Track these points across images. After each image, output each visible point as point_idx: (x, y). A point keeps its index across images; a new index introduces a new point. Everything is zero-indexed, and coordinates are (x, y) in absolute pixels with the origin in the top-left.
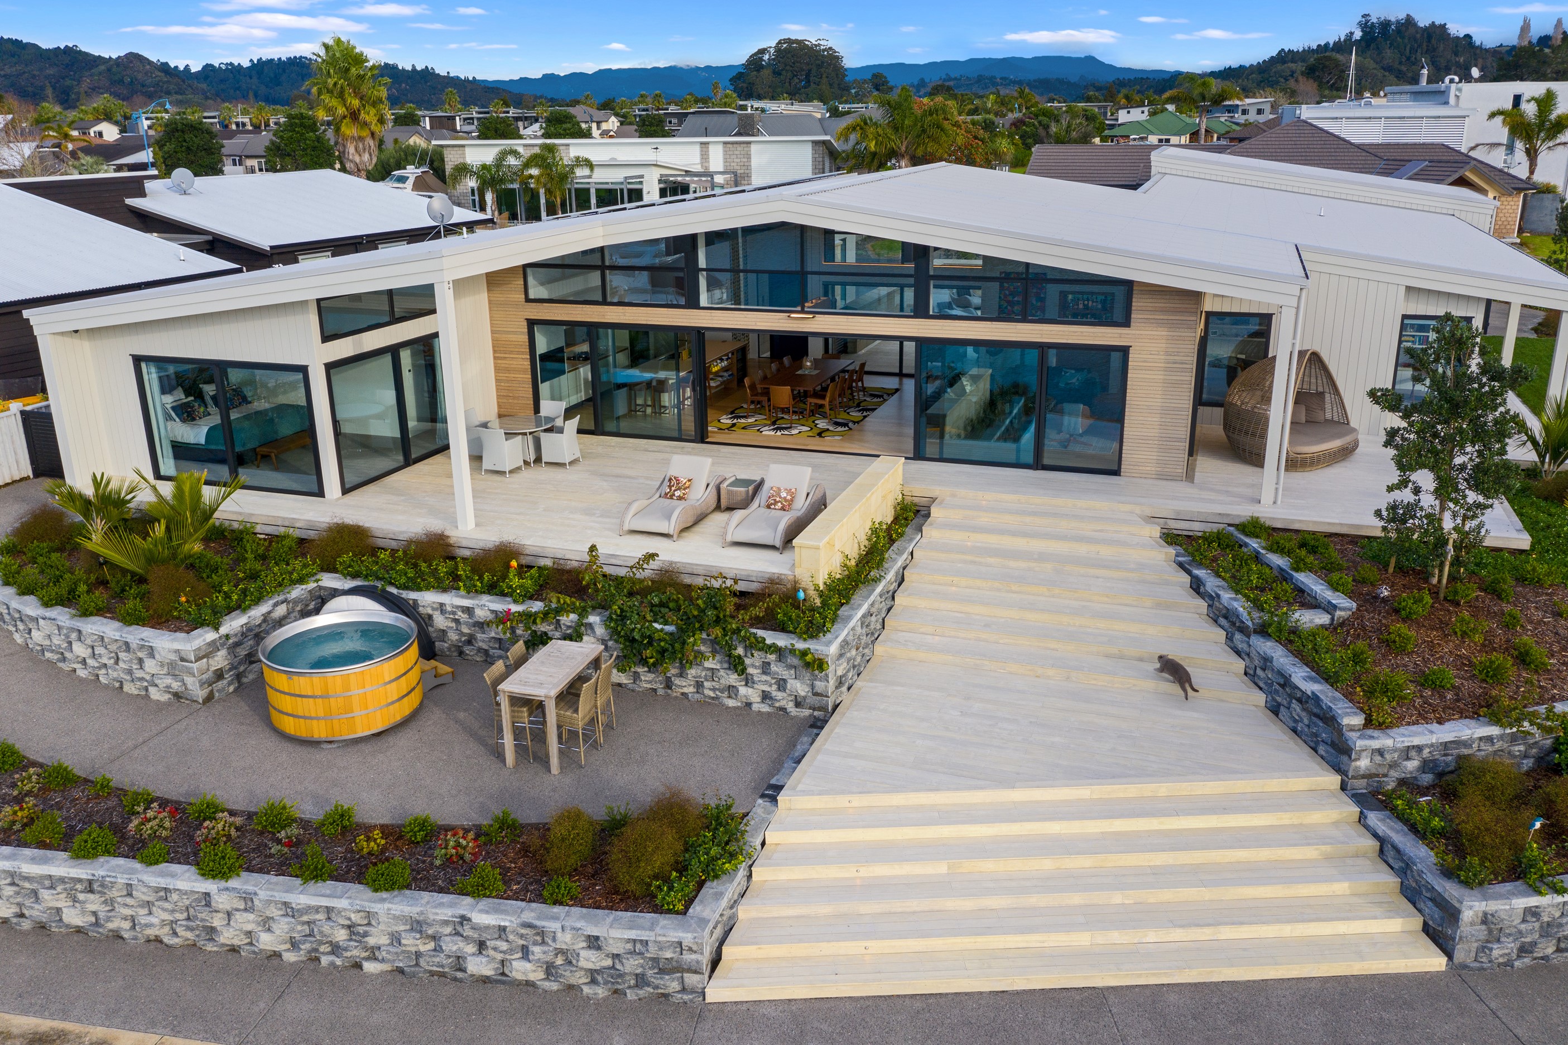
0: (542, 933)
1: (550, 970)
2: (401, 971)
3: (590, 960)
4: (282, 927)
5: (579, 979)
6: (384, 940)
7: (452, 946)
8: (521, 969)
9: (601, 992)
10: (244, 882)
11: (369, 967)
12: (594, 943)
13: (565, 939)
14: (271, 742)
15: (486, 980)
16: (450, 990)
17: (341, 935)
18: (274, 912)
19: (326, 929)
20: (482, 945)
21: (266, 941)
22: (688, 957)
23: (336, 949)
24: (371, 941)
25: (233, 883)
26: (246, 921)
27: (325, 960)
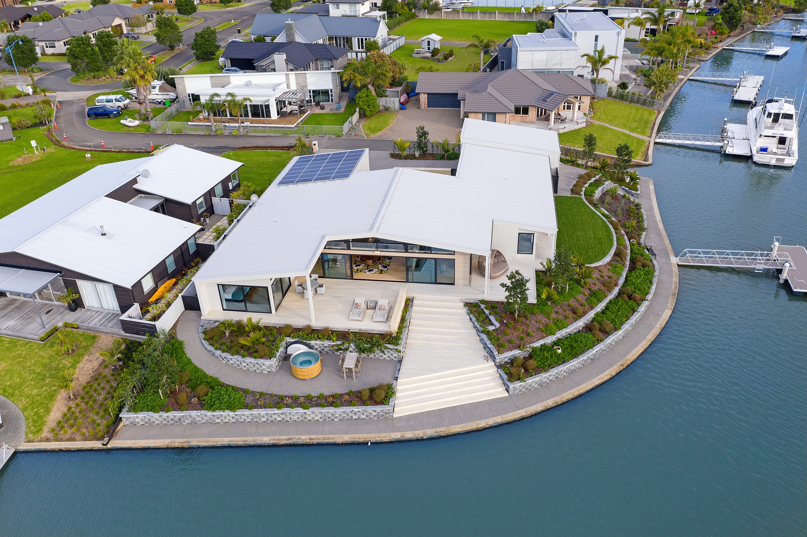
0: (366, 411)
1: (367, 416)
2: (341, 420)
3: (374, 414)
4: (320, 415)
5: (372, 417)
6: (338, 415)
7: (350, 415)
8: (362, 417)
9: (376, 418)
10: (312, 409)
11: (335, 420)
12: (375, 411)
13: (370, 411)
14: (296, 380)
15: (356, 419)
16: (351, 421)
17: (330, 416)
18: (318, 413)
19: (328, 415)
20: (355, 414)
21: (316, 418)
22: (390, 411)
23: (329, 418)
24: (336, 416)
25: (310, 410)
26: (313, 415)
27: (327, 420)
